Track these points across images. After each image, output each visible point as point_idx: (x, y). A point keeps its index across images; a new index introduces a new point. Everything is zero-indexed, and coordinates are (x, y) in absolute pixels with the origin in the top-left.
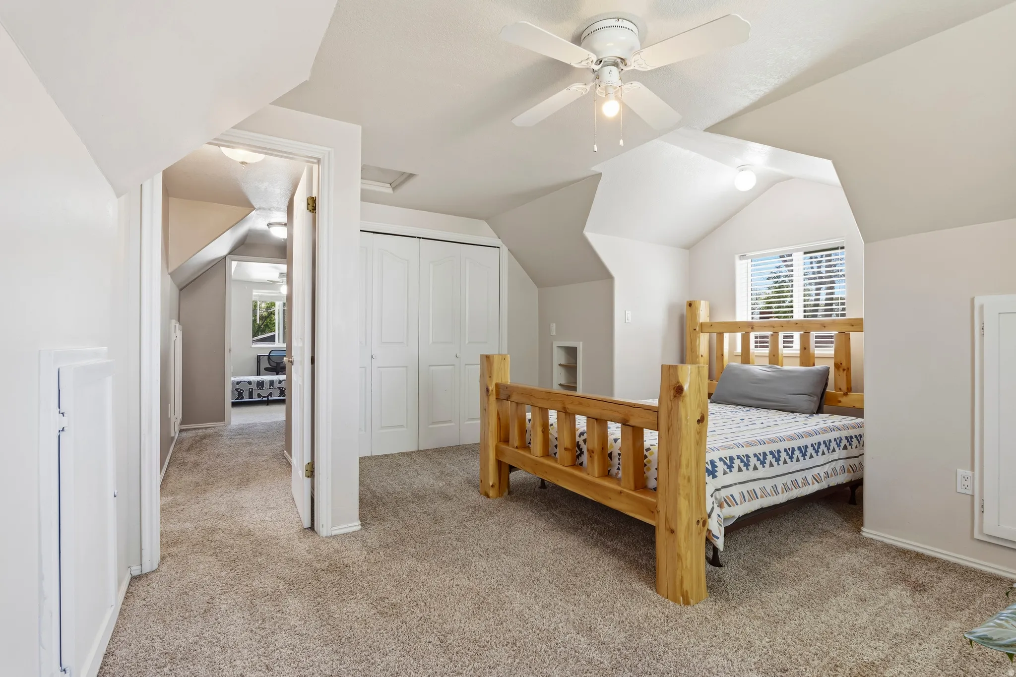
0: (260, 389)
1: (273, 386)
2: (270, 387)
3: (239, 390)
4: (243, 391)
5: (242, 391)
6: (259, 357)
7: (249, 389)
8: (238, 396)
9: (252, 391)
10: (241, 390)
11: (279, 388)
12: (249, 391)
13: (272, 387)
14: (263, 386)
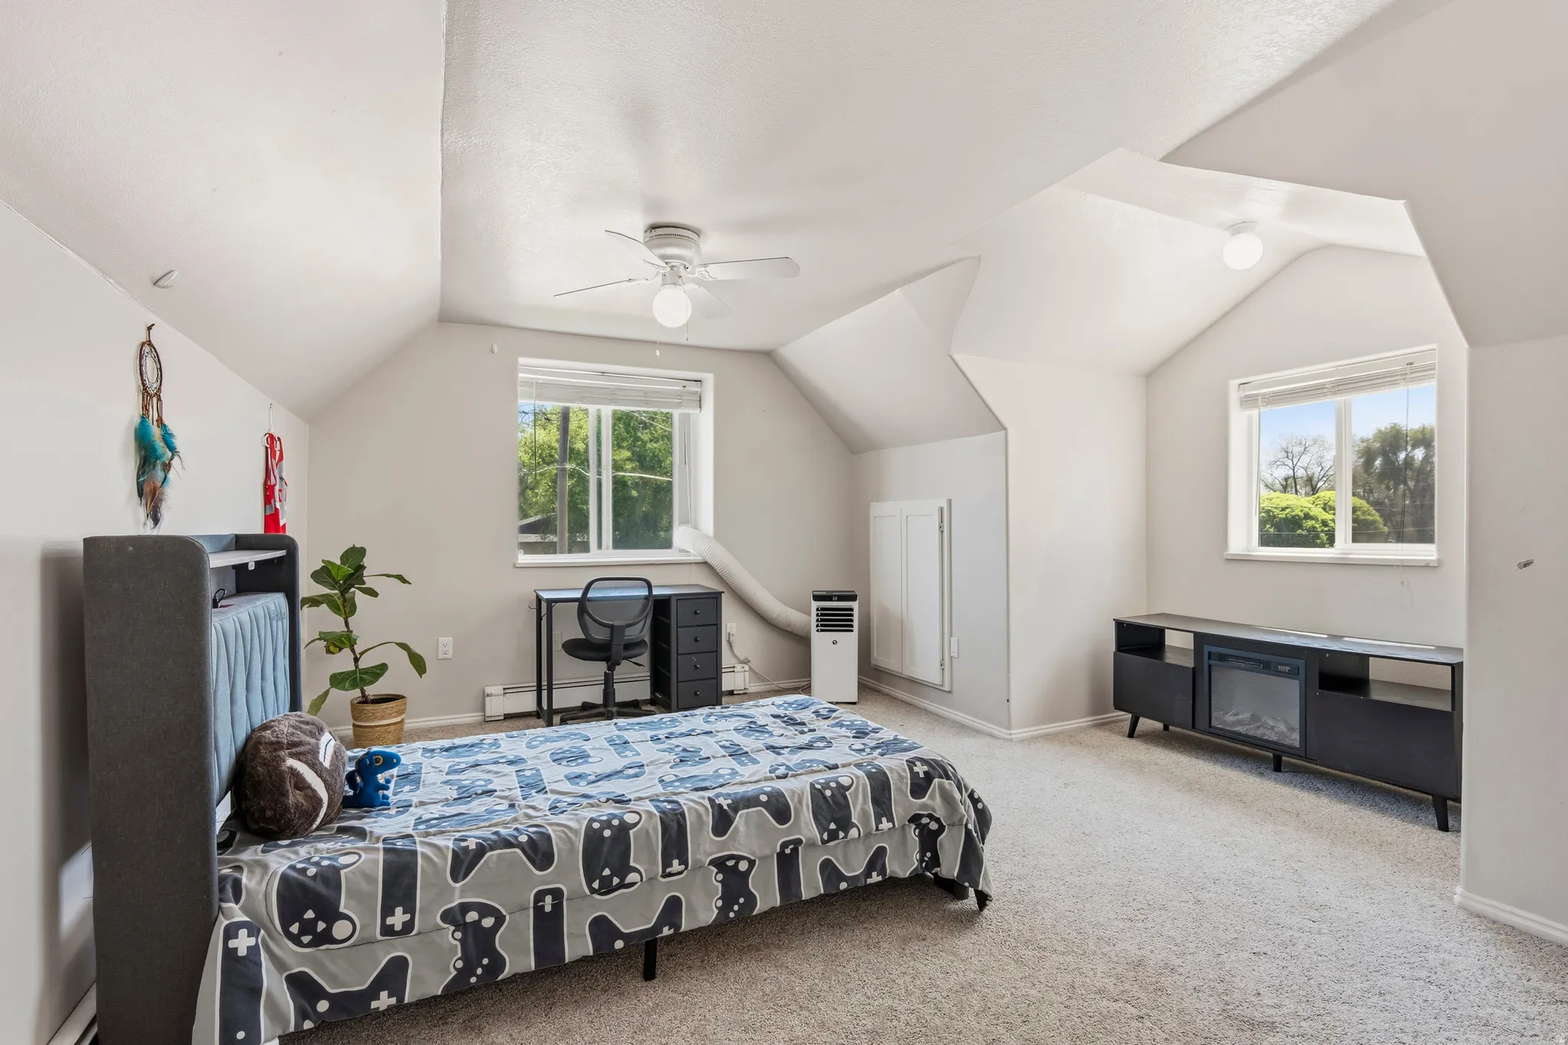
0: (607, 888)
1: (684, 862)
2: (667, 864)
3: (472, 916)
4: (500, 919)
5: (488, 922)
6: (544, 611)
7: (540, 896)
8: (465, 957)
9: (558, 907)
10: (485, 910)
11: (719, 863)
12: (539, 910)
13: (676, 866)
14: (623, 868)
